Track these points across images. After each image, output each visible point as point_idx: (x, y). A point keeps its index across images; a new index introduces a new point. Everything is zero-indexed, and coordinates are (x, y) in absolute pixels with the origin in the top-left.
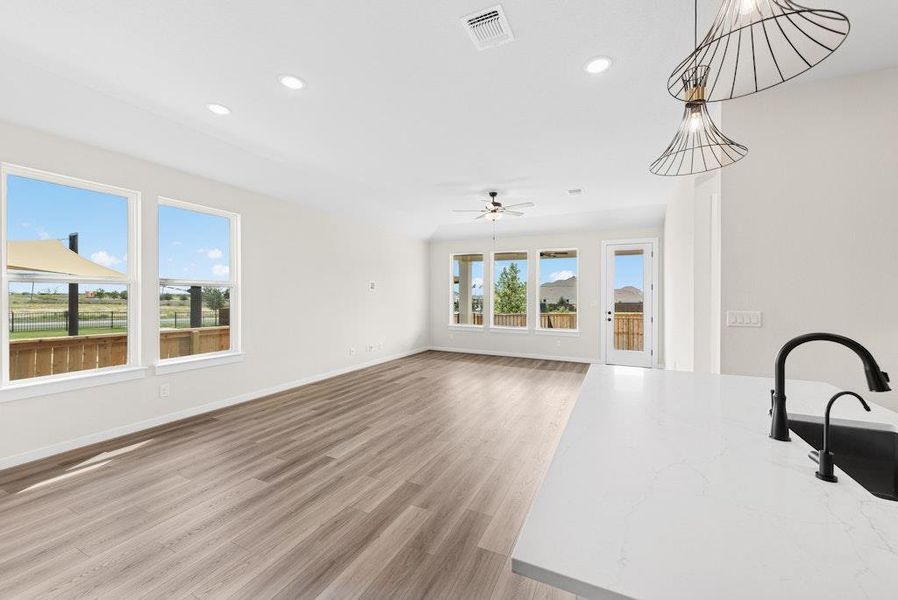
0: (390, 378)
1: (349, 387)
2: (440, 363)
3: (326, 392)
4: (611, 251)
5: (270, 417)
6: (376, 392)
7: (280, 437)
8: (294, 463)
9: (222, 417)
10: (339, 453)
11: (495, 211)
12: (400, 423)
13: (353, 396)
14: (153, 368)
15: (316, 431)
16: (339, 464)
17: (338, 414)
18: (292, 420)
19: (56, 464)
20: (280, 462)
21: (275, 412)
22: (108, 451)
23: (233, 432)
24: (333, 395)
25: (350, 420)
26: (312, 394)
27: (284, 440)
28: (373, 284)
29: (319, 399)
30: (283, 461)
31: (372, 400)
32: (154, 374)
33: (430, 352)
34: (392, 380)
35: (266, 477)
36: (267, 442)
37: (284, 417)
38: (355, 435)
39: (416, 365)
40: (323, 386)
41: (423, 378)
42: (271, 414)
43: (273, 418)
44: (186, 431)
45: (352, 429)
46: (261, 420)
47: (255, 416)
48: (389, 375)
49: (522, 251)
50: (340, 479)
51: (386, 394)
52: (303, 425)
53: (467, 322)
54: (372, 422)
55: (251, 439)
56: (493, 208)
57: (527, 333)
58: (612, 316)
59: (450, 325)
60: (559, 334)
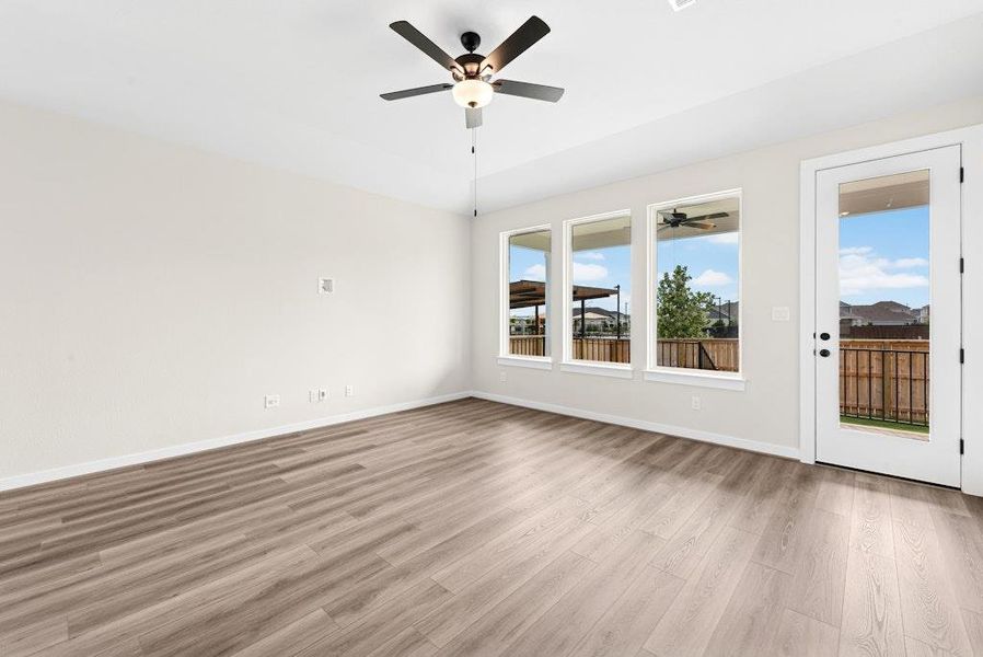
57: (630, 377)
58: (833, 345)
59: (501, 355)
60: (696, 383)
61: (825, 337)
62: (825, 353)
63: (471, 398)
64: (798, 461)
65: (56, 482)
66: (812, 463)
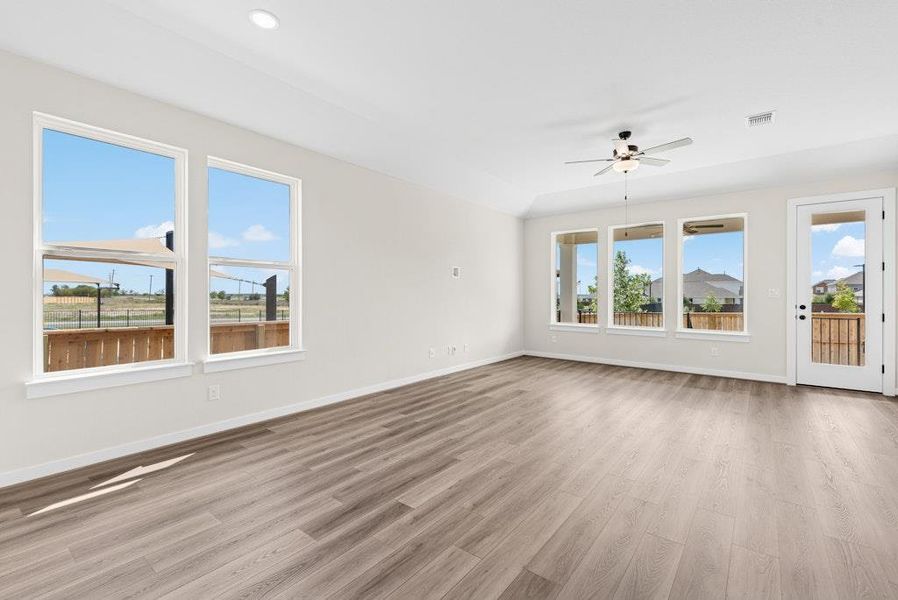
0: (480, 389)
1: (428, 398)
2: (542, 372)
3: (400, 403)
4: (807, 213)
5: (333, 432)
7: (340, 464)
8: (356, 508)
9: (277, 429)
10: (418, 499)
11: (627, 158)
12: (500, 456)
13: (432, 411)
14: (201, 364)
15: (386, 459)
16: (416, 519)
17: (415, 436)
18: (359, 440)
19: (85, 478)
20: (337, 505)
21: (340, 426)
22: (144, 465)
23: (286, 451)
24: (407, 408)
25: (431, 446)
26: (383, 405)
27: (344, 470)
28: (456, 269)
29: (393, 413)
30: (340, 504)
31: (459, 418)
32: (202, 371)
33: (525, 357)
34: (481, 393)
35: (315, 530)
36: (324, 471)
37: (347, 435)
38: (440, 469)
39: (510, 374)
40: (396, 396)
41: (521, 392)
42: (333, 429)
43: (335, 435)
44: (235, 444)
45: (432, 462)
46: (320, 437)
47: (314, 430)
48: (477, 386)
49: (657, 223)
50: (419, 546)
51: (475, 412)
52: (369, 450)
53: (570, 321)
54: (461, 452)
55: (304, 465)
56: (627, 152)
57: (664, 335)
58: (808, 312)
59: (552, 323)
60: (714, 338)
61: (803, 307)
62: (802, 318)
63: (524, 356)
64: (785, 385)
65: (350, 400)
66: (794, 384)
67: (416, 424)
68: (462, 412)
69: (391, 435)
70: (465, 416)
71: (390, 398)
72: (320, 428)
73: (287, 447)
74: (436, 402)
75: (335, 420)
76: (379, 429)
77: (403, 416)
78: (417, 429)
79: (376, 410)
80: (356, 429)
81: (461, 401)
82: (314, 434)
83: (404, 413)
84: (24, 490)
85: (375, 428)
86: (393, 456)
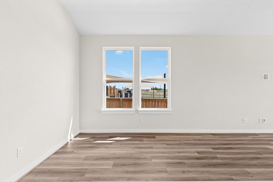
3: (216, 142)
5: (174, 146)
6: (258, 158)
13: (235, 153)
22: (120, 137)
31: (249, 166)
40: (217, 138)
67: (216, 158)
68: (255, 162)
69: (198, 158)
70: (255, 166)
71: (212, 137)
72: (171, 142)
73: (154, 146)
74: (239, 148)
75: (179, 141)
76: (194, 153)
77: (212, 150)
78: (215, 161)
79: (200, 142)
80: (184, 148)
81: (258, 153)
82: (167, 144)
83: (214, 149)
84: (99, 135)
85: (192, 151)
86: (189, 172)
